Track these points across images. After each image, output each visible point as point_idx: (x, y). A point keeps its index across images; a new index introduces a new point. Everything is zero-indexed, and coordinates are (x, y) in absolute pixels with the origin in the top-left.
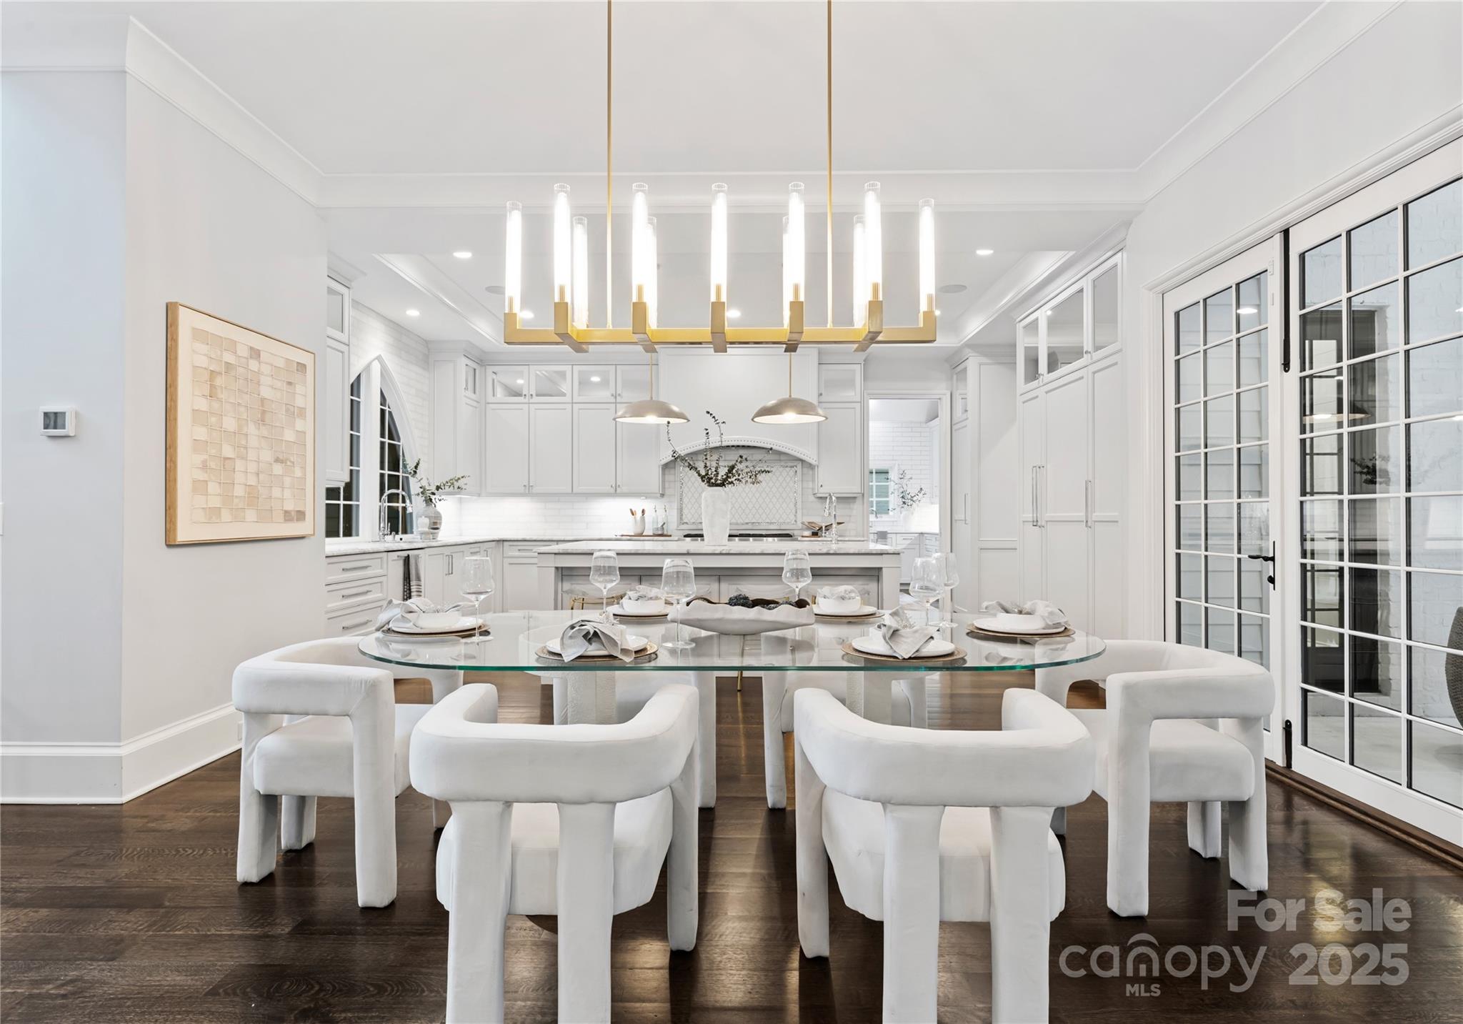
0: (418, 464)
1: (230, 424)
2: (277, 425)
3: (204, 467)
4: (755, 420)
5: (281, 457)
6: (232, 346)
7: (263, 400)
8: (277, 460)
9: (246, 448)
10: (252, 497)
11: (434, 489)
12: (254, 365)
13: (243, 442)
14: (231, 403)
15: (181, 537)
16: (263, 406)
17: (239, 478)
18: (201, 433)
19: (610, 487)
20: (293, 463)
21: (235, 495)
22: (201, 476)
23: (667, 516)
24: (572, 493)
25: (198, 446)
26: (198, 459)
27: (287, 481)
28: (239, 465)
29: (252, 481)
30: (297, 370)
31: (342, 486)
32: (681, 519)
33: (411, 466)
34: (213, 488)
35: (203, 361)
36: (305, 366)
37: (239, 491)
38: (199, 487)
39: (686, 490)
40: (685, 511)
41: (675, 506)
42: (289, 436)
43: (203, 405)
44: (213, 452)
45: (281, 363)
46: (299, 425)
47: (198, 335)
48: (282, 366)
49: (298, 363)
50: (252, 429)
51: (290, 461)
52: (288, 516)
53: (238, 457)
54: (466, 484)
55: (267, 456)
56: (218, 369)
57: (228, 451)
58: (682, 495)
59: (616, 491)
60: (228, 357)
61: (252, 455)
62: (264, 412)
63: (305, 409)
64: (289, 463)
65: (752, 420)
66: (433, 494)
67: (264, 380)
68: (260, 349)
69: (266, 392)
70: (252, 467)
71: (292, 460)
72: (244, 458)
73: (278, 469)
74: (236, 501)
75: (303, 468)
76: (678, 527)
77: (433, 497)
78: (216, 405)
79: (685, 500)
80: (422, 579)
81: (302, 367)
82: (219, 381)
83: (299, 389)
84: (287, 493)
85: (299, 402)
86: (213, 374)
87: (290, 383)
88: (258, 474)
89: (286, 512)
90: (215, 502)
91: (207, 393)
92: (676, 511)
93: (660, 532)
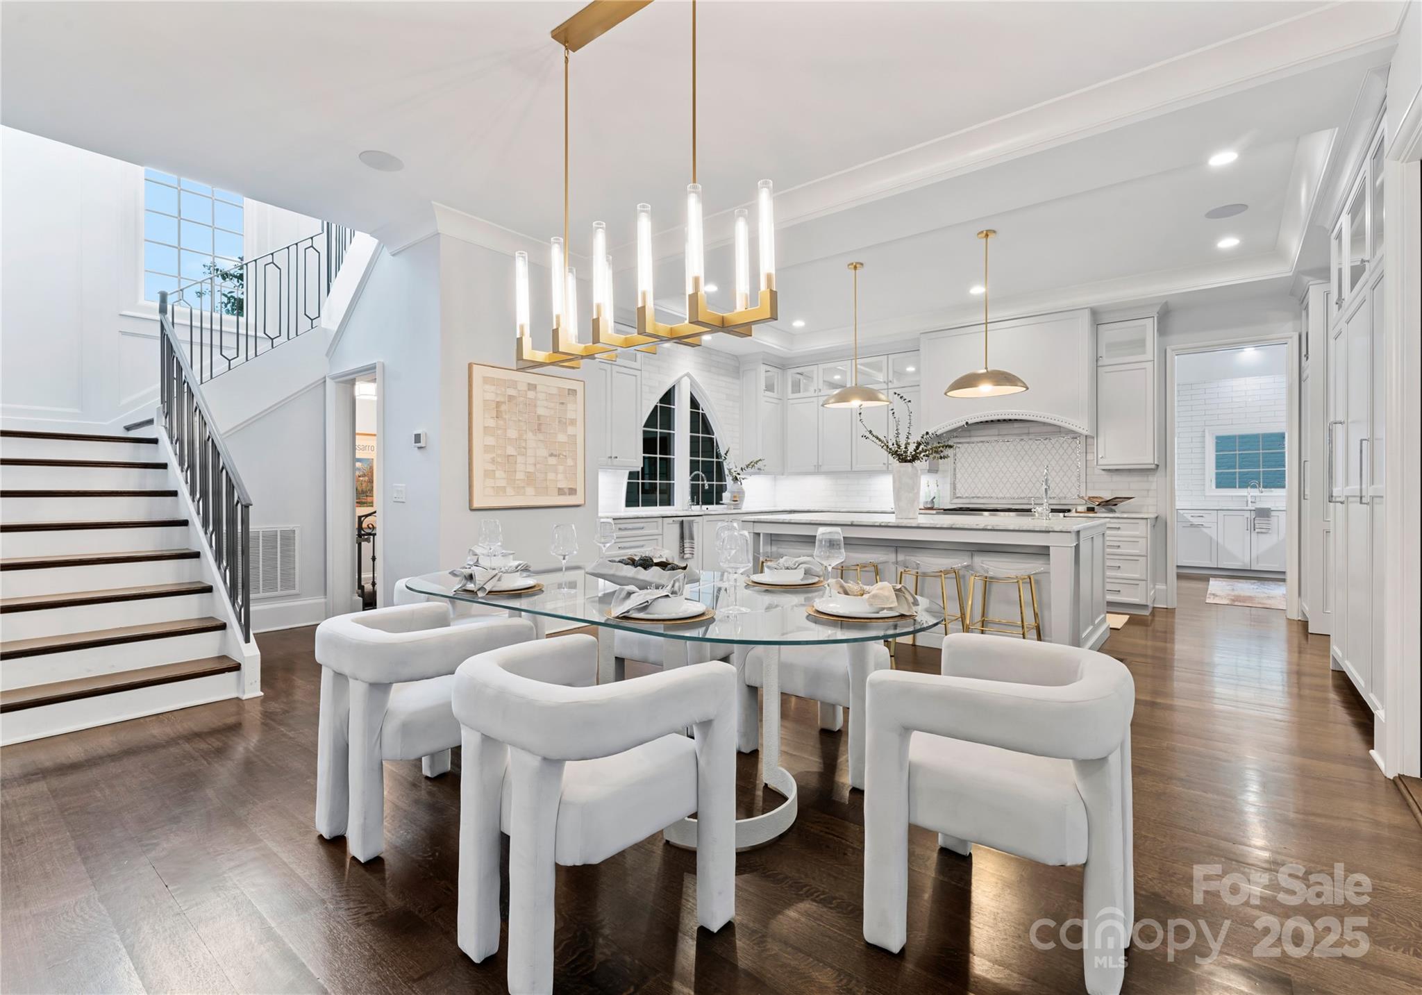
0: (727, 452)
1: (512, 433)
2: (552, 432)
3: (493, 461)
4: (948, 394)
5: (555, 453)
6: (514, 384)
7: (539, 417)
8: (552, 455)
9: (525, 448)
10: (530, 479)
11: (739, 471)
12: (531, 394)
13: (524, 445)
14: (514, 421)
15: (476, 505)
16: (539, 420)
17: (520, 467)
18: (490, 441)
19: (882, 465)
20: (566, 456)
21: (517, 478)
22: (491, 467)
23: (938, 491)
24: (852, 472)
25: (487, 449)
26: (489, 456)
27: (561, 468)
28: (520, 459)
29: (531, 469)
30: (569, 394)
31: (640, 469)
32: (955, 494)
33: (722, 452)
34: (500, 474)
35: (490, 396)
36: (575, 391)
37: (520, 476)
38: (489, 474)
39: (959, 465)
40: (958, 486)
41: (948, 480)
42: (562, 438)
43: (491, 423)
44: (499, 452)
45: (555, 391)
46: (571, 430)
47: (486, 380)
48: (555, 393)
49: (569, 390)
50: (530, 435)
51: (563, 455)
52: (561, 492)
53: (518, 454)
54: (765, 466)
55: (543, 452)
56: (502, 400)
57: (511, 450)
58: (955, 469)
59: (888, 468)
60: (511, 392)
61: (530, 452)
62: (540, 425)
63: (576, 419)
64: (561, 456)
65: (946, 394)
66: (739, 474)
67: (539, 403)
68: (535, 383)
69: (541, 411)
70: (531, 460)
71: (565, 454)
72: (524, 455)
73: (552, 461)
74: (517, 482)
75: (575, 460)
76: (951, 501)
77: (738, 477)
78: (501, 422)
79: (959, 476)
80: (695, 537)
81: (573, 392)
82: (503, 408)
83: (570, 407)
84: (560, 476)
85: (570, 415)
86: (498, 404)
87: (562, 403)
88: (535, 465)
89: (559, 489)
90: (502, 483)
91: (495, 416)
92: (949, 485)
93: (929, 506)
